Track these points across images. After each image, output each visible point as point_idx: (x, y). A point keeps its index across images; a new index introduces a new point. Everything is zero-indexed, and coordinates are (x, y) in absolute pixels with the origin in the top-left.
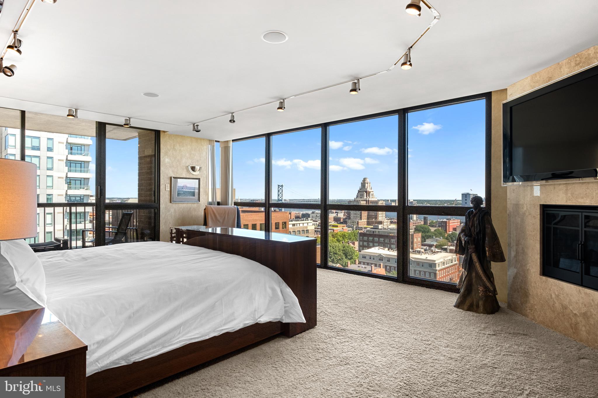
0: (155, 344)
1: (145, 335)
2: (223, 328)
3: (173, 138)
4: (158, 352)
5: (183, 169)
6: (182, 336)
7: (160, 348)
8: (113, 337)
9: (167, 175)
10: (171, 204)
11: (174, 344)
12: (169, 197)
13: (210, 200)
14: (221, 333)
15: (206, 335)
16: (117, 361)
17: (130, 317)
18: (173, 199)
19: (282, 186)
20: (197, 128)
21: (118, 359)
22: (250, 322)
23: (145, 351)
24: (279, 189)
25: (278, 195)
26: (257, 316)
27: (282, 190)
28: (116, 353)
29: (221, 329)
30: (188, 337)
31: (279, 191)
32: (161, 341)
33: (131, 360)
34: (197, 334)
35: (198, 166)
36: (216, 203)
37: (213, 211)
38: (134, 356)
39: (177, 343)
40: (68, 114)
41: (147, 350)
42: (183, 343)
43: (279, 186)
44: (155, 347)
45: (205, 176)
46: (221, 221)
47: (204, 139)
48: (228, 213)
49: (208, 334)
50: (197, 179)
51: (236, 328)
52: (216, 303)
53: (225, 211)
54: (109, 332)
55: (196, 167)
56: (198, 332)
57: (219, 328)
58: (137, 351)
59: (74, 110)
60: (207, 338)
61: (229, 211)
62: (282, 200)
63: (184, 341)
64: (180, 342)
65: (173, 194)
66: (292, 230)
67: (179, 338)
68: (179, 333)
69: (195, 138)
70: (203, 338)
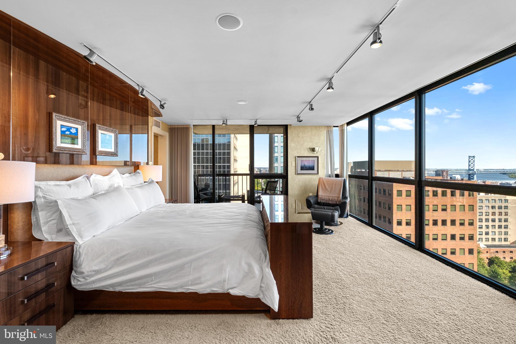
0: (132, 283)
1: (126, 275)
2: (189, 288)
3: (297, 128)
4: (136, 289)
5: (305, 150)
6: (155, 284)
7: (138, 287)
8: (105, 270)
9: (293, 155)
10: (296, 176)
11: (147, 288)
12: (295, 171)
13: (330, 173)
14: (188, 292)
15: (174, 289)
16: (107, 287)
17: (118, 259)
18: (297, 172)
19: (474, 157)
20: (300, 119)
21: (107, 285)
22: (218, 290)
23: (125, 286)
24: (470, 159)
25: (469, 165)
26: (226, 286)
27: (474, 161)
28: (105, 281)
29: (188, 288)
30: (158, 286)
31: (469, 162)
32: (137, 282)
33: (116, 289)
34: (165, 285)
35: (317, 147)
36: (334, 176)
37: (323, 182)
38: (118, 287)
39: (149, 287)
40: (222, 123)
41: (127, 286)
42: (154, 289)
43: (469, 157)
44: (133, 285)
45: (323, 154)
46: (329, 190)
47: (322, 126)
48: (335, 185)
49: (176, 289)
50: (316, 157)
51: (201, 291)
52: (185, 265)
53: (333, 182)
54: (102, 266)
55: (316, 148)
56: (166, 285)
57: (185, 286)
58: (120, 284)
59: (225, 120)
60: (175, 291)
61: (336, 182)
62: (473, 170)
63: (155, 288)
64: (152, 287)
65: (297, 169)
66: (484, 198)
67: (151, 284)
68: (152, 281)
69: (314, 126)
70: (172, 290)
